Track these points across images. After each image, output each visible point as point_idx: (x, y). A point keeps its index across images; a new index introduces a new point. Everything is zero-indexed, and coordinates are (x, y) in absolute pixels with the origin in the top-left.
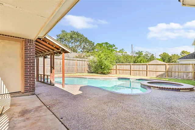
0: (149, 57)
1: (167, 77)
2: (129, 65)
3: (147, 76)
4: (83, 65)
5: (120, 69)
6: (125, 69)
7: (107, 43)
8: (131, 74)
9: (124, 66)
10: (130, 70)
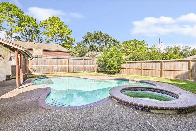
0: (188, 52)
1: (191, 79)
2: (140, 62)
3: (161, 76)
4: (92, 64)
5: (130, 68)
6: (136, 68)
7: (135, 40)
8: (143, 74)
9: (134, 64)
10: (141, 69)
